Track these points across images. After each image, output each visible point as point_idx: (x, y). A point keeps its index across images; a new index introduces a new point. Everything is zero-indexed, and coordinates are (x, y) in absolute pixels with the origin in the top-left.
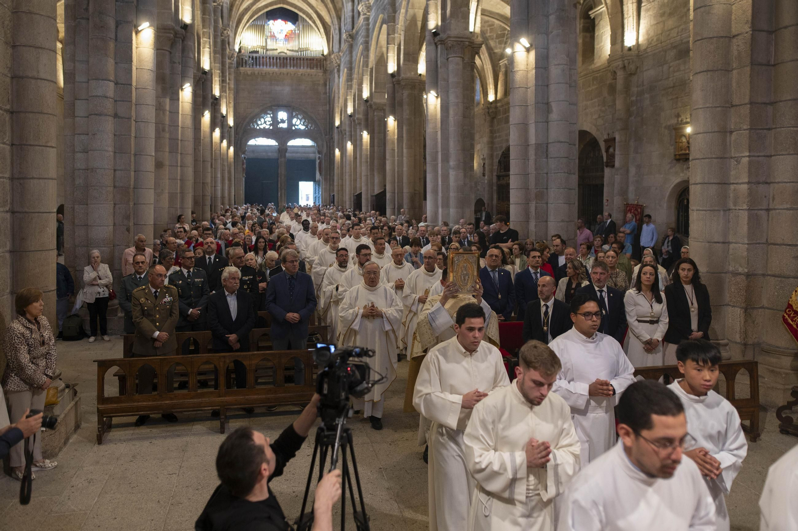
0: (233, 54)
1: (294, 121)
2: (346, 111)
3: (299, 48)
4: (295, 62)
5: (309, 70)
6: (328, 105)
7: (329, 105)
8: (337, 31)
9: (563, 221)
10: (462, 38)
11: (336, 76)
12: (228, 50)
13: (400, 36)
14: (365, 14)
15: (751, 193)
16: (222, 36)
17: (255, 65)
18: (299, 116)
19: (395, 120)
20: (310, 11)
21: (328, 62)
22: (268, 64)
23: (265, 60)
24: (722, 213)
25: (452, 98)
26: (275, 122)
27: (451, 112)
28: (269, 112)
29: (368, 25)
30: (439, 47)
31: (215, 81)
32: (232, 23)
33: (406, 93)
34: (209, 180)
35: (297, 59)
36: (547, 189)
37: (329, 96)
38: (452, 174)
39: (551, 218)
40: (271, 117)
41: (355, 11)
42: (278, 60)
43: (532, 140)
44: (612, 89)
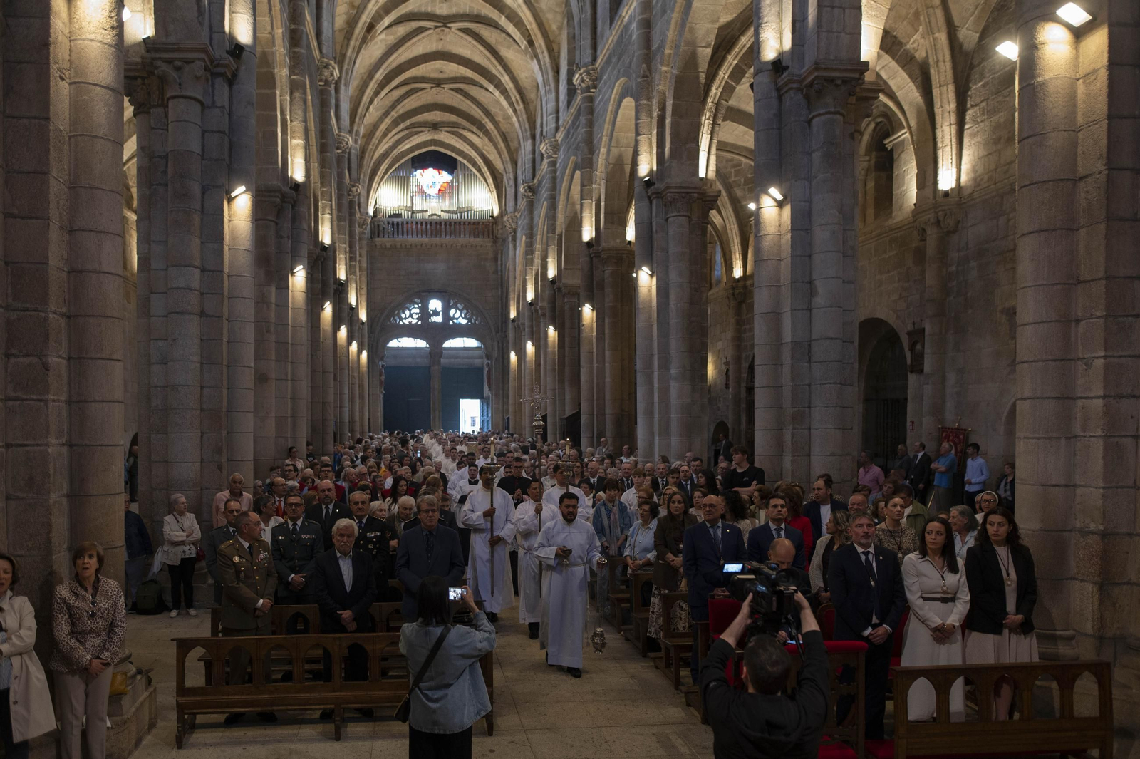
0: (365, 220)
1: (452, 312)
2: (524, 297)
3: (458, 208)
4: (453, 227)
5: (472, 239)
6: (500, 289)
7: (502, 288)
8: (512, 182)
9: (833, 454)
10: (688, 188)
11: (511, 246)
12: (358, 215)
13: (600, 187)
14: (550, 157)
15: (1108, 412)
16: (349, 195)
17: (396, 233)
18: (459, 305)
19: (593, 310)
20: (473, 154)
21: (500, 227)
22: (415, 233)
23: (409, 226)
24: (1063, 442)
25: (674, 277)
26: (425, 314)
27: (672, 297)
28: (416, 300)
29: (555, 171)
30: (654, 202)
31: (340, 259)
32: (364, 176)
33: (608, 270)
34: (331, 398)
35: (455, 223)
36: (809, 407)
37: (502, 275)
38: (674, 387)
39: (816, 450)
40: (419, 307)
41: (537, 152)
42: (429, 226)
43: (788, 337)
44: (920, 255)
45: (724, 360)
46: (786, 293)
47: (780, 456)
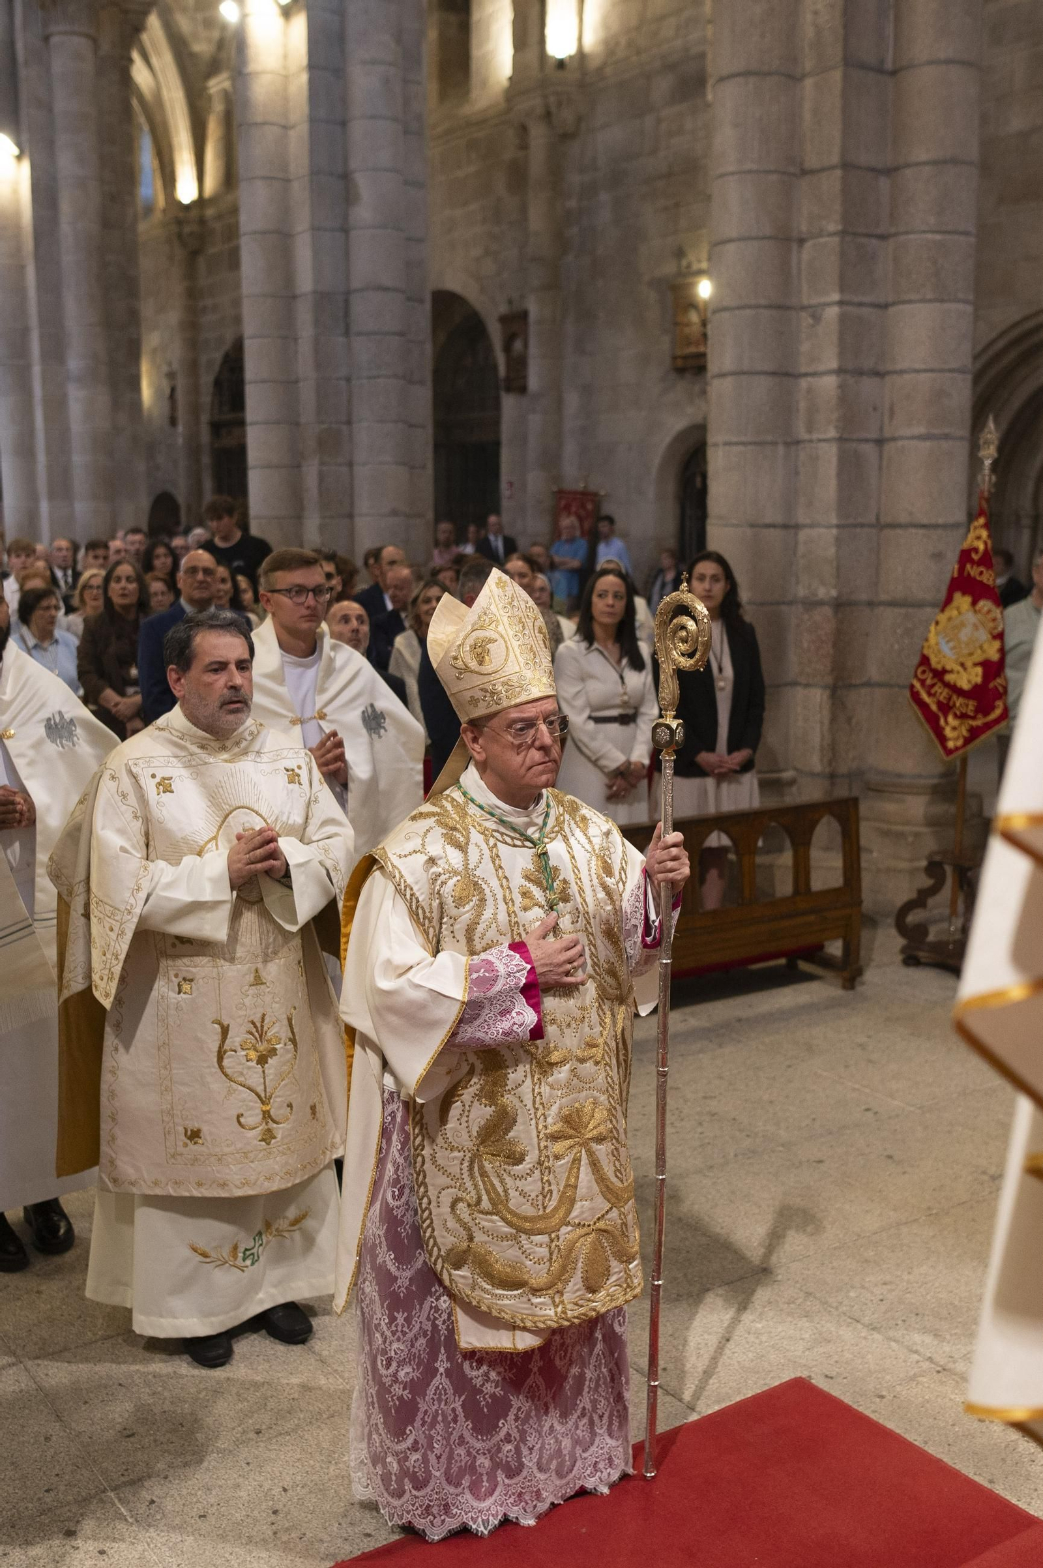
9: (394, 513)
15: (845, 399)
25: (66, 163)
27: (65, 206)
36: (349, 423)
39: (363, 505)
43: (305, 282)
44: (518, 176)
45: (165, 369)
46: (300, 192)
47: (298, 517)
